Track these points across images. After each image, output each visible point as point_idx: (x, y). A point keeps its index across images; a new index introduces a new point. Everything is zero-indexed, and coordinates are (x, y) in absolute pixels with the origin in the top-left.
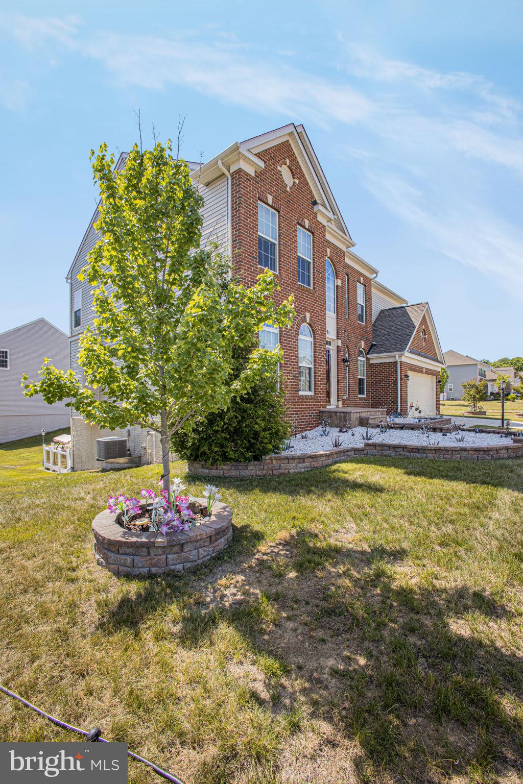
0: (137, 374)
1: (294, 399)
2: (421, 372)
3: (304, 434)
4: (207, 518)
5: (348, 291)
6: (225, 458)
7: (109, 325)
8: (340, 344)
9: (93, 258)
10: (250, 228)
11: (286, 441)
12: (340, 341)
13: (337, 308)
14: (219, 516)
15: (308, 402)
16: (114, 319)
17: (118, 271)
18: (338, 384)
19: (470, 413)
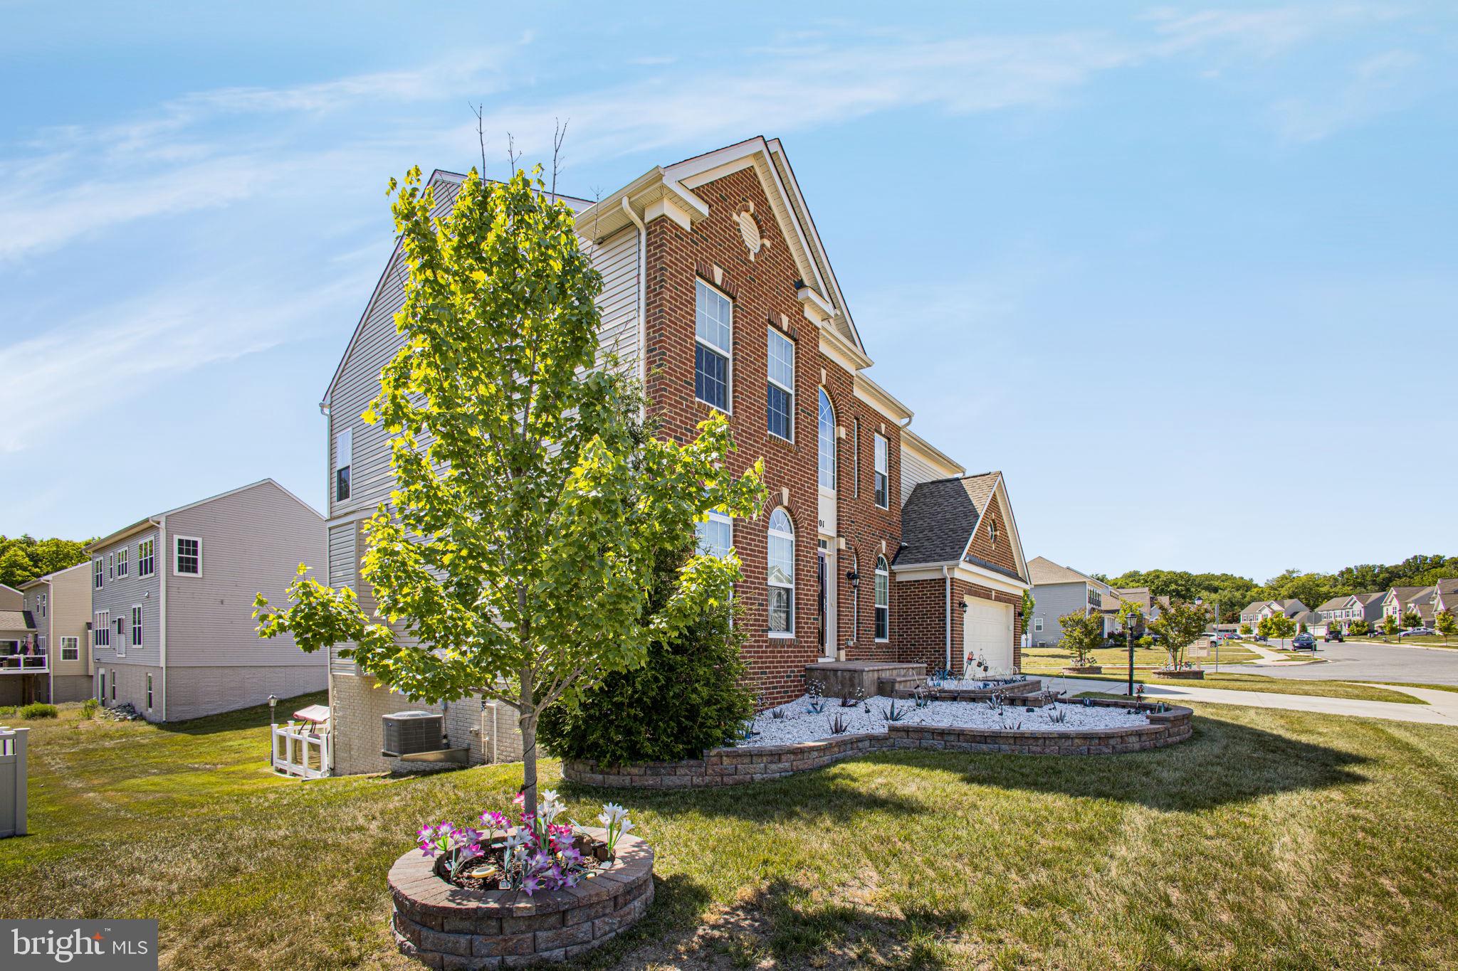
0: (475, 599)
1: (759, 647)
2: (989, 597)
3: (777, 709)
4: (606, 865)
5: (858, 449)
6: (635, 754)
7: (421, 505)
8: (843, 546)
9: (392, 378)
10: (681, 327)
11: (746, 723)
12: (843, 541)
13: (838, 479)
14: (630, 860)
15: (785, 652)
16: (431, 495)
17: (440, 407)
18: (838, 619)
19: (1074, 669)
